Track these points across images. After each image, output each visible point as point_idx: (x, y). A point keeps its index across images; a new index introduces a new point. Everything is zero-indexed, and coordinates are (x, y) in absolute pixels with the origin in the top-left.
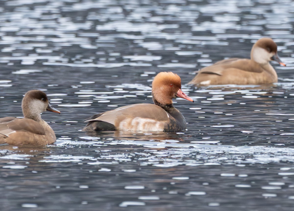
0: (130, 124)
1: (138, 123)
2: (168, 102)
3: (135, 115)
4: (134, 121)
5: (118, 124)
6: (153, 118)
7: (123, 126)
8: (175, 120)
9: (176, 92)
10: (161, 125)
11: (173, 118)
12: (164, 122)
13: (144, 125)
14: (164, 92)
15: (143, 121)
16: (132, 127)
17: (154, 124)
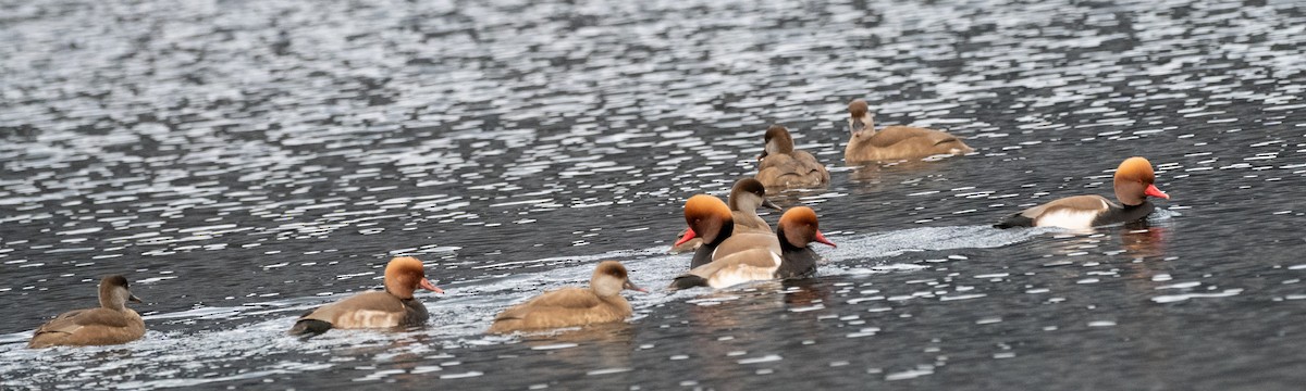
0: (352, 318)
1: (362, 318)
2: (406, 296)
3: (358, 307)
4: (358, 315)
5: (336, 320)
6: (383, 310)
7: (344, 322)
8: (413, 310)
9: (419, 282)
10: (394, 318)
11: (409, 308)
12: (397, 314)
13: (371, 320)
14: (403, 284)
15: (369, 314)
16: (355, 322)
17: (385, 317)
